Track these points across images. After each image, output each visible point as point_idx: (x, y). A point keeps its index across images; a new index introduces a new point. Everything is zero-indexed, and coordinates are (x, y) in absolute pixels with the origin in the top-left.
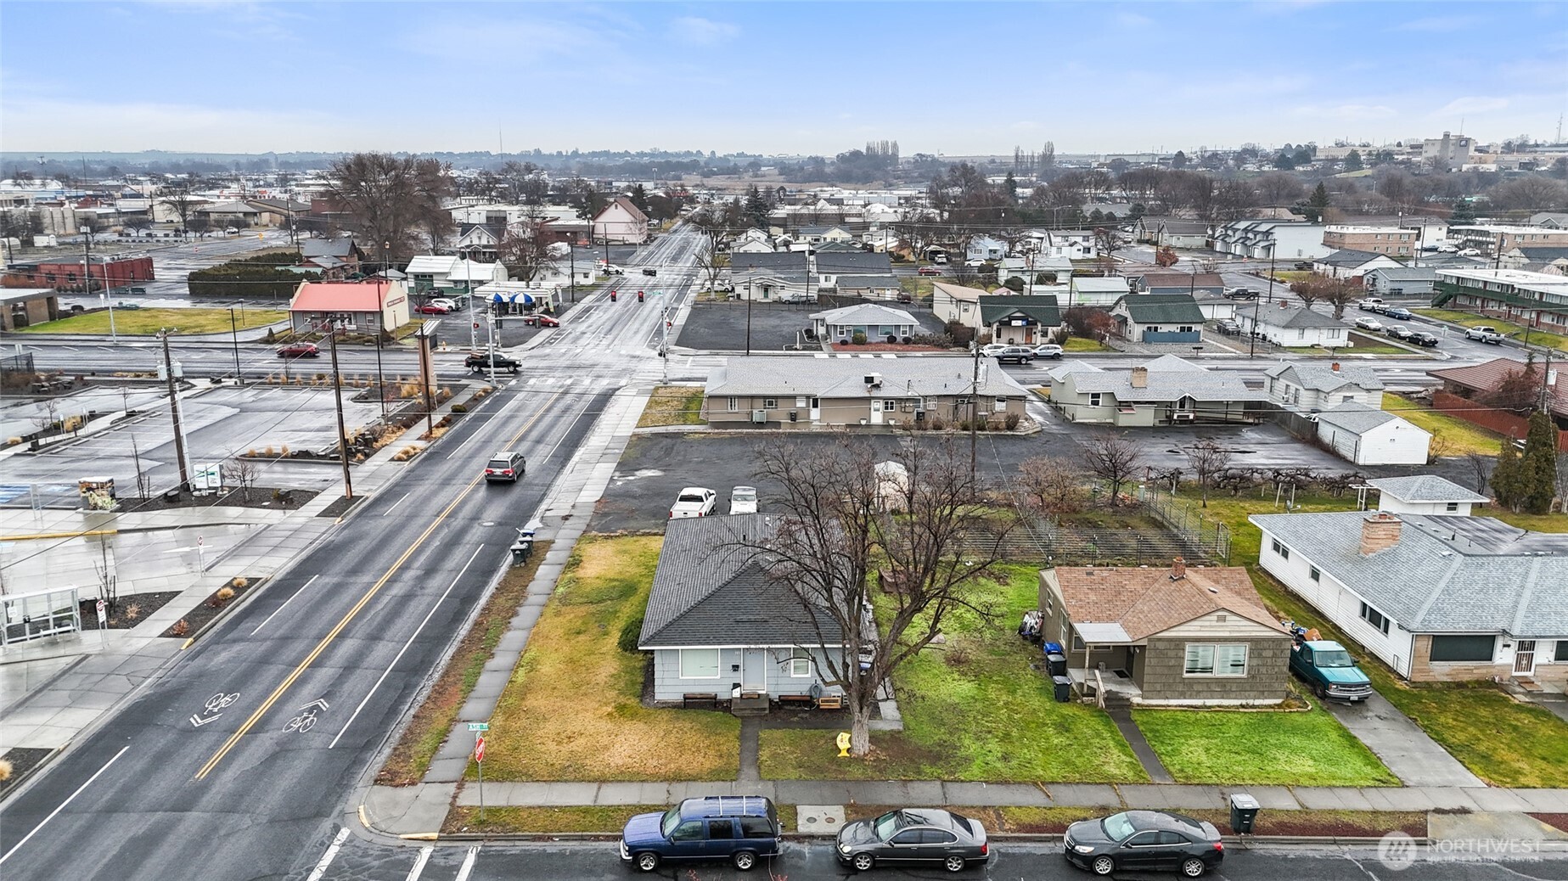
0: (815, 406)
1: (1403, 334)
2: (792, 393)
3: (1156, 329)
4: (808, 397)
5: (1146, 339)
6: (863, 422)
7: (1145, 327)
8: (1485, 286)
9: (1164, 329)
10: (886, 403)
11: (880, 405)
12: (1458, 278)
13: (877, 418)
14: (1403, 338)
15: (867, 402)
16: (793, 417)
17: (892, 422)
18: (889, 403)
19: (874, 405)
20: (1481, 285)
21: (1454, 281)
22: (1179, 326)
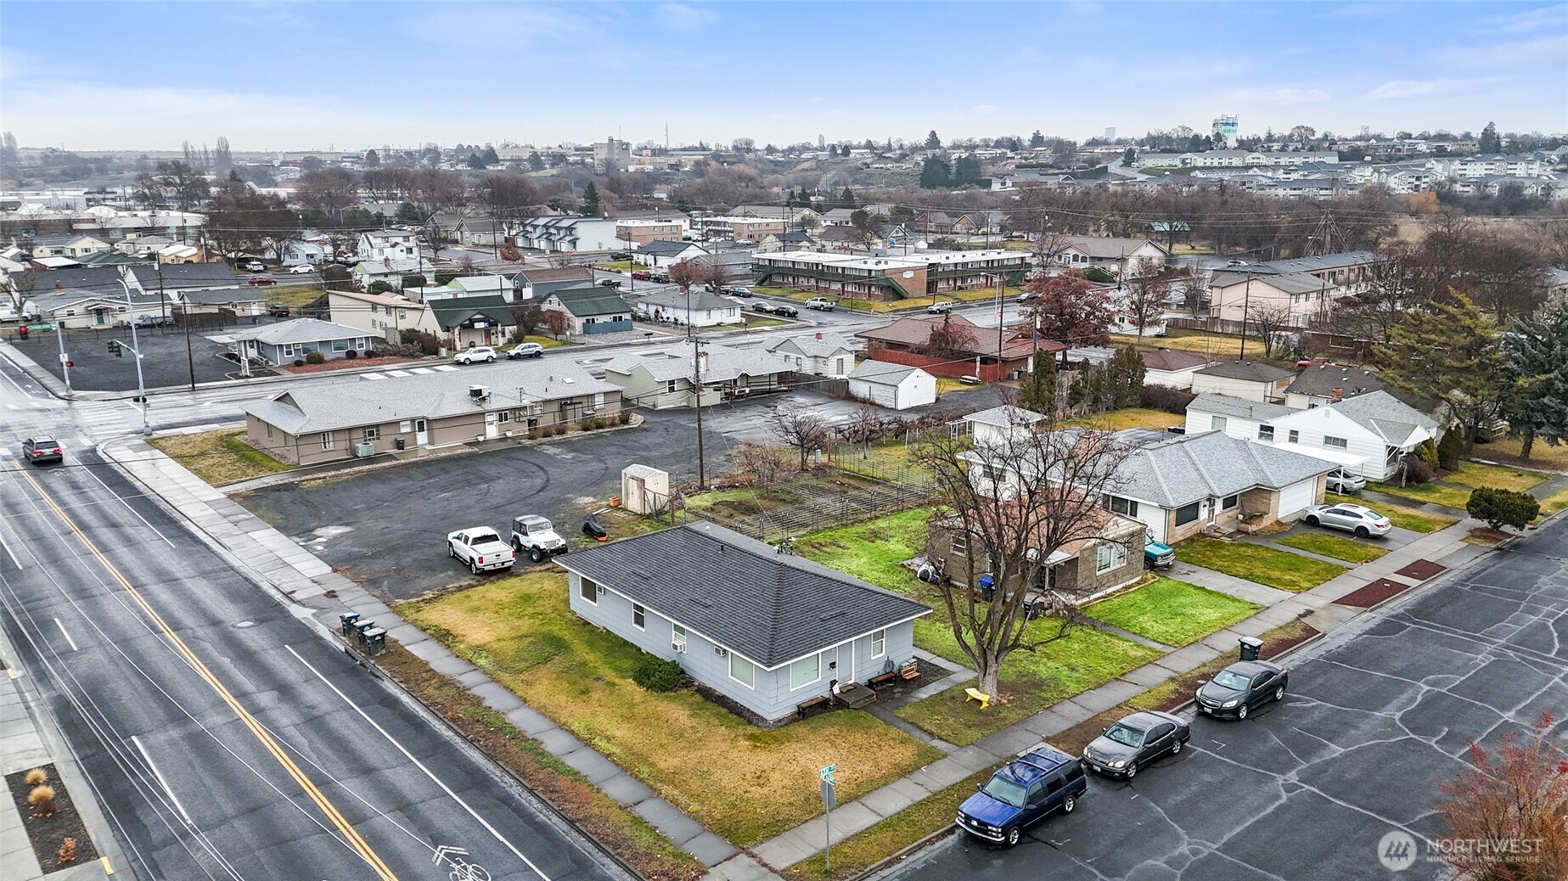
0: (421, 429)
1: (769, 308)
2: (392, 418)
3: (593, 320)
4: (413, 421)
5: (587, 330)
6: (481, 439)
7: (584, 320)
8: (794, 265)
9: (600, 320)
10: (501, 415)
11: (494, 417)
12: (770, 260)
13: (492, 432)
14: (770, 312)
15: (482, 416)
16: (400, 445)
17: (509, 434)
18: (502, 415)
19: (489, 418)
20: (790, 265)
21: (767, 263)
22: (612, 316)
